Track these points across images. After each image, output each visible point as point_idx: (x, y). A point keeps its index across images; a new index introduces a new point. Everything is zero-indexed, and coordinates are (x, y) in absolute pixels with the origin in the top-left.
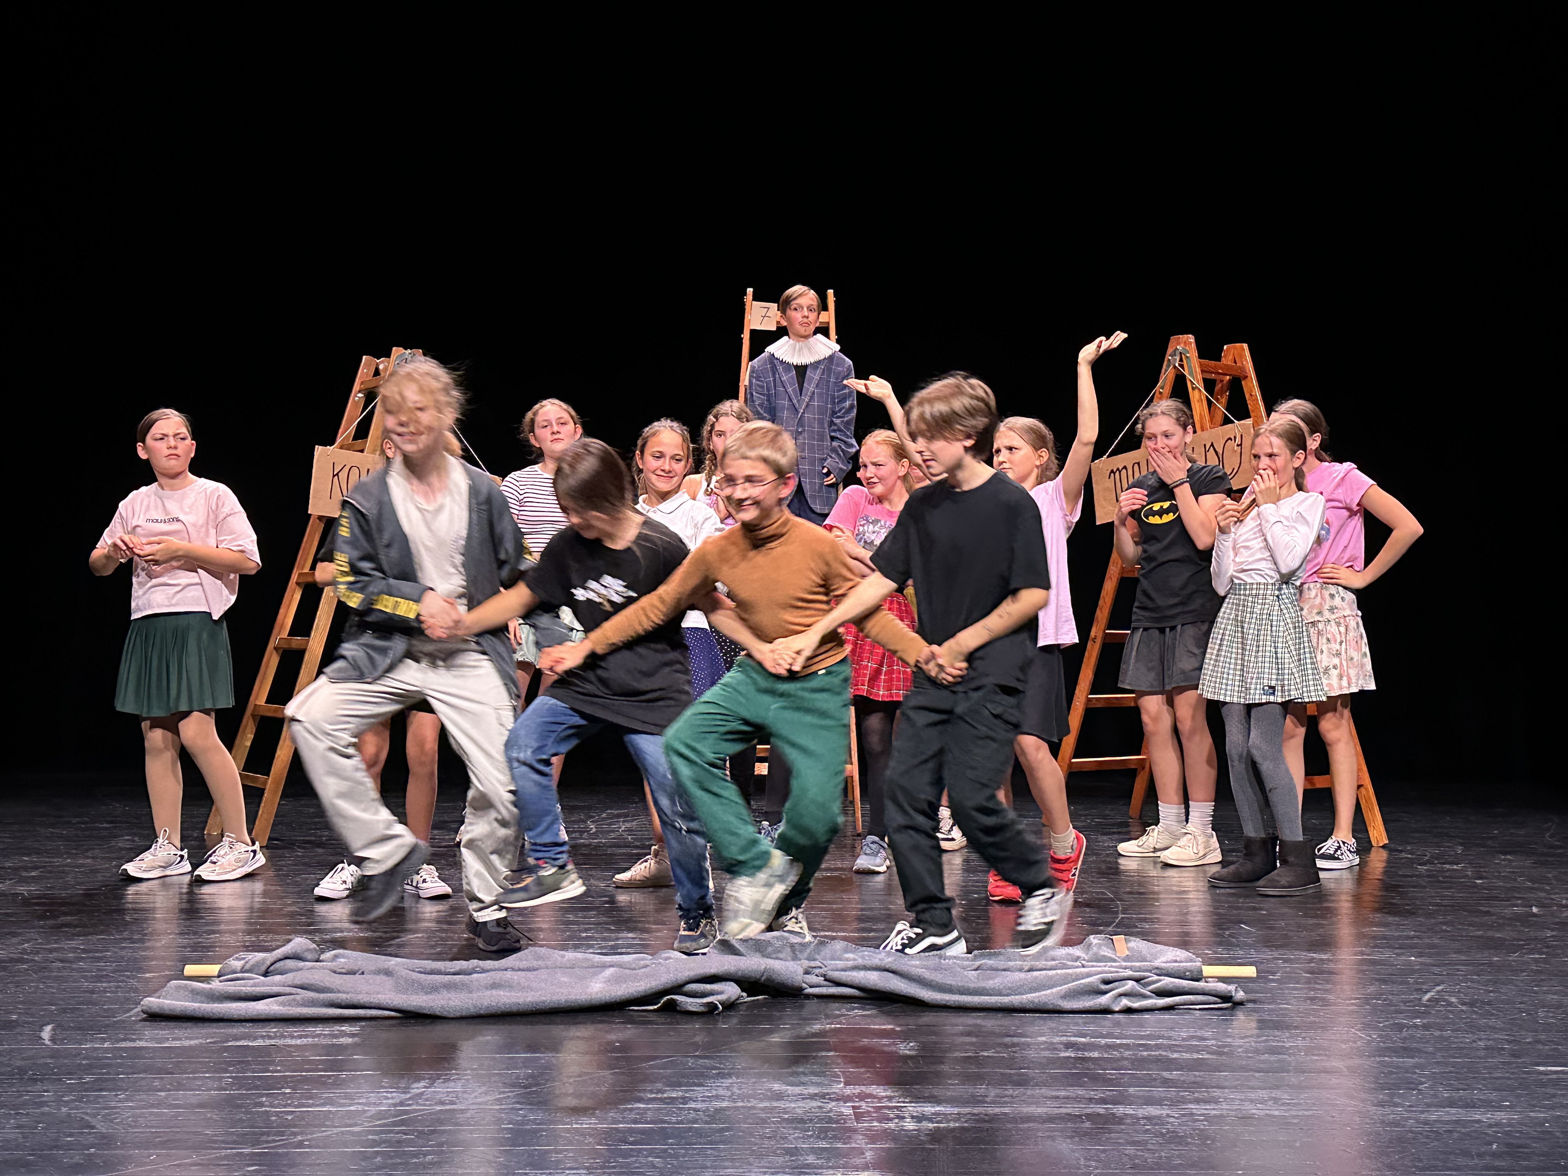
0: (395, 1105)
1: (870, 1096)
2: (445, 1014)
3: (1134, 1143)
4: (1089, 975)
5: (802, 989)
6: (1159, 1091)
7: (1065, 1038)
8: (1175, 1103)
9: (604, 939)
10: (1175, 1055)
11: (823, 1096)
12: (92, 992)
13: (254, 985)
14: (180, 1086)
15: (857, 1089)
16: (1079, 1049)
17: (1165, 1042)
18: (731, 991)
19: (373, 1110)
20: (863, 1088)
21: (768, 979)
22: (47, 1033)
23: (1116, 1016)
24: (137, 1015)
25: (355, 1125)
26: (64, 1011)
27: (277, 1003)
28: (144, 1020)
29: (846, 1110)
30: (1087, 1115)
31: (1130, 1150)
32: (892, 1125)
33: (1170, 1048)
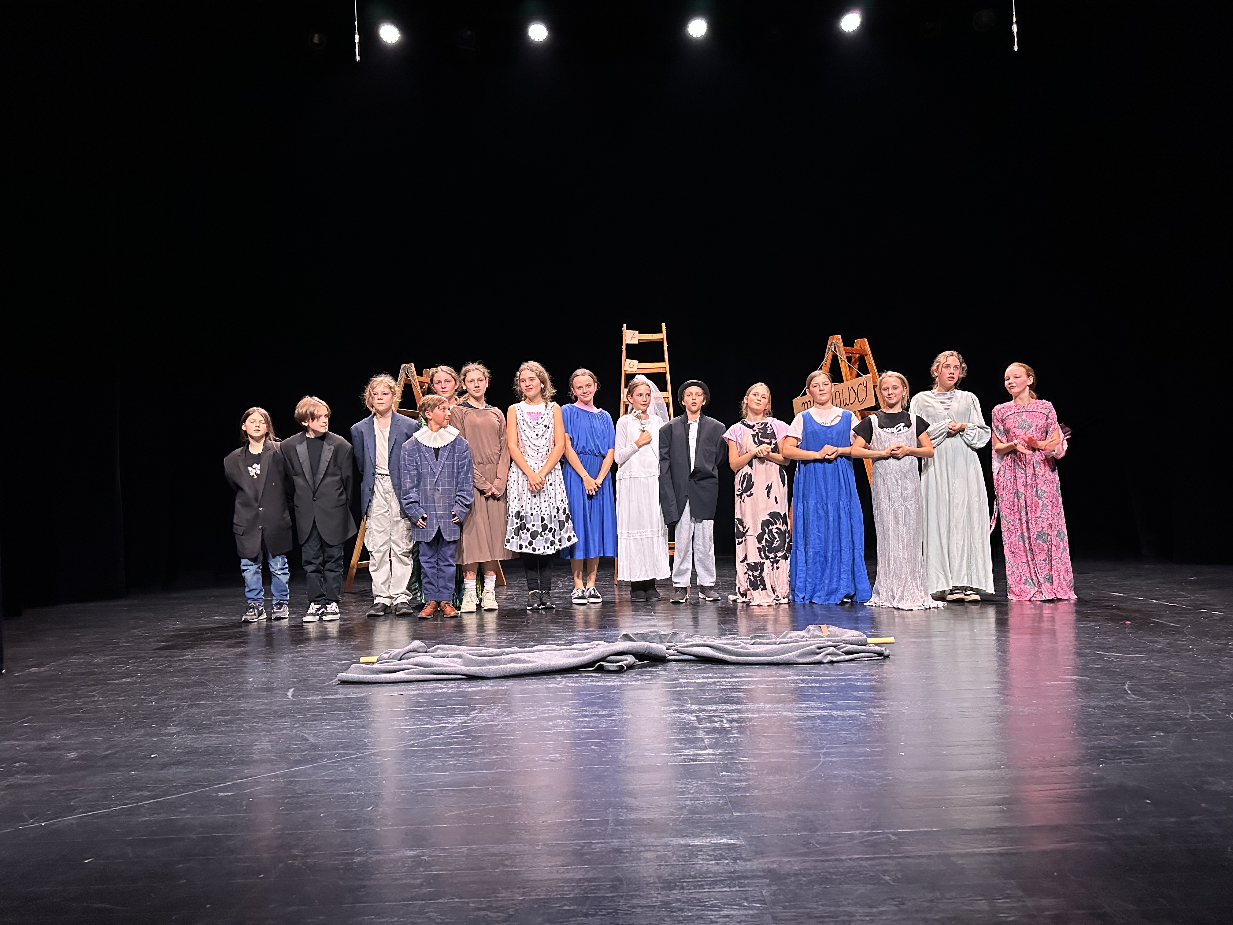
0: (461, 723)
1: (704, 710)
2: (489, 676)
3: (844, 730)
4: (810, 645)
5: (666, 657)
6: (853, 703)
7: (801, 677)
8: (862, 708)
9: (567, 636)
10: (859, 684)
11: (680, 711)
12: (315, 671)
13: (394, 665)
14: (354, 717)
15: (697, 707)
16: (809, 682)
17: (853, 677)
18: (630, 659)
19: (451, 726)
20: (701, 706)
21: (649, 653)
22: (290, 693)
23: (826, 665)
24: (336, 682)
25: (441, 734)
26: (300, 681)
27: (405, 673)
28: (339, 684)
29: (692, 717)
30: (817, 716)
31: (843, 734)
32: (717, 725)
33: (856, 680)
